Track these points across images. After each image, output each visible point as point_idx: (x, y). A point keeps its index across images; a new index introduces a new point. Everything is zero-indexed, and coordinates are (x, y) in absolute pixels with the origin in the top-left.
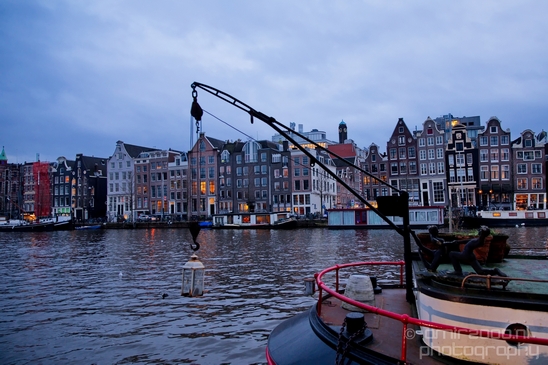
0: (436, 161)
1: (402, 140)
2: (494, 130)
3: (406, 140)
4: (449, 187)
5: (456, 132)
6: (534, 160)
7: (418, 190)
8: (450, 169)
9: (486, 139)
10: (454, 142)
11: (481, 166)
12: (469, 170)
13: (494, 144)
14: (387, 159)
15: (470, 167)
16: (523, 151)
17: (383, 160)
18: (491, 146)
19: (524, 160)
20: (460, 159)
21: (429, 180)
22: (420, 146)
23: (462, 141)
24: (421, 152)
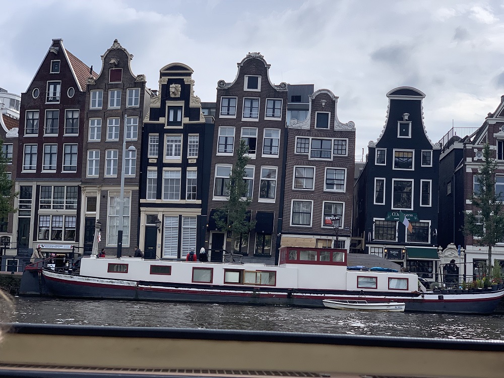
1: (54, 91)
2: (253, 83)
3: (63, 92)
4: (142, 209)
5: (170, 82)
6: (332, 160)
7: (75, 212)
8: (149, 168)
9: (234, 103)
10: (163, 104)
11: (217, 166)
12: (191, 171)
13: (250, 117)
14: (18, 135)
15: (192, 165)
16: (311, 138)
17: (7, 136)
18: (243, 119)
19: (310, 159)
20: (174, 146)
21: (102, 192)
22: (91, 108)
23: (181, 103)
24: (93, 123)
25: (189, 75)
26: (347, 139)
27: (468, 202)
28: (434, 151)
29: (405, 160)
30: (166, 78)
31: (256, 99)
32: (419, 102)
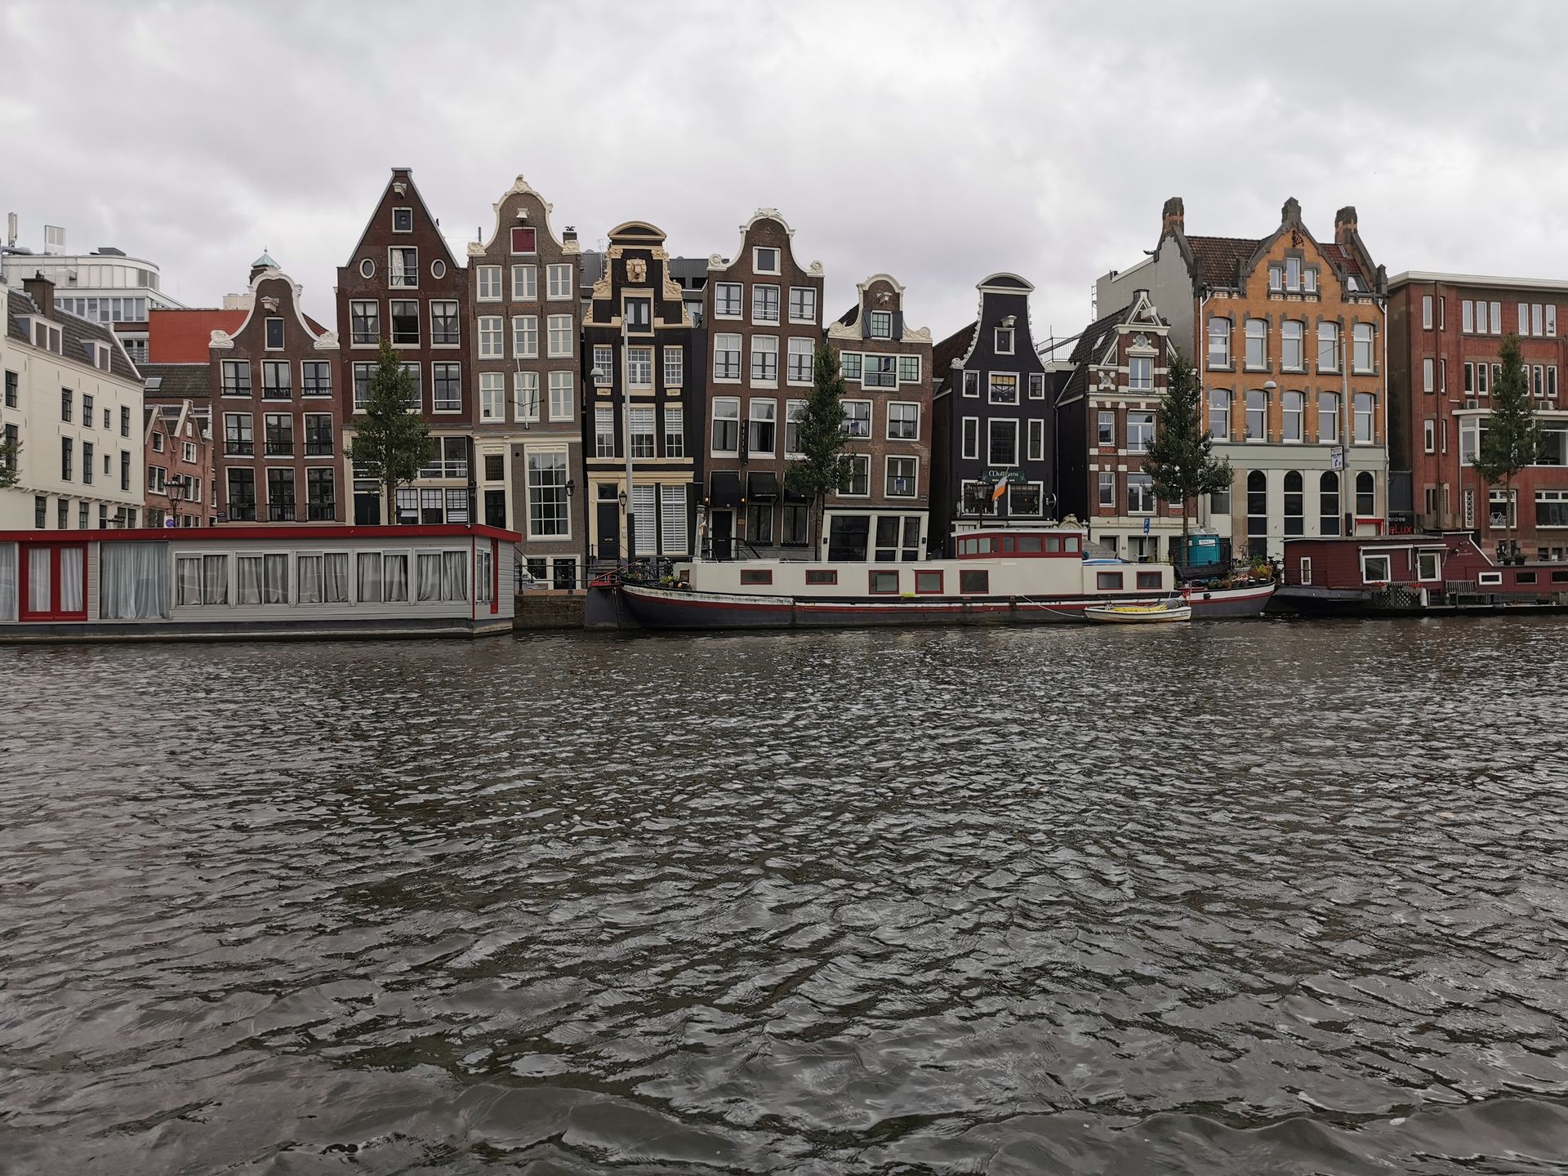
0: (543, 366)
1: (404, 266)
2: (766, 263)
3: (423, 267)
4: (590, 474)
5: (627, 255)
6: (897, 389)
7: (464, 482)
8: (598, 404)
9: (736, 292)
10: (616, 292)
11: (714, 400)
12: (671, 410)
13: (765, 318)
14: (338, 344)
15: (673, 399)
16: (864, 354)
17: (317, 346)
18: (755, 322)
19: (864, 388)
20: (638, 366)
21: (513, 446)
22: (480, 299)
23: (649, 293)
24: (486, 325)
25: (659, 243)
26: (920, 356)
27: (1093, 452)
28: (1047, 375)
29: (1005, 388)
30: (620, 248)
31: (774, 289)
32: (1025, 297)
